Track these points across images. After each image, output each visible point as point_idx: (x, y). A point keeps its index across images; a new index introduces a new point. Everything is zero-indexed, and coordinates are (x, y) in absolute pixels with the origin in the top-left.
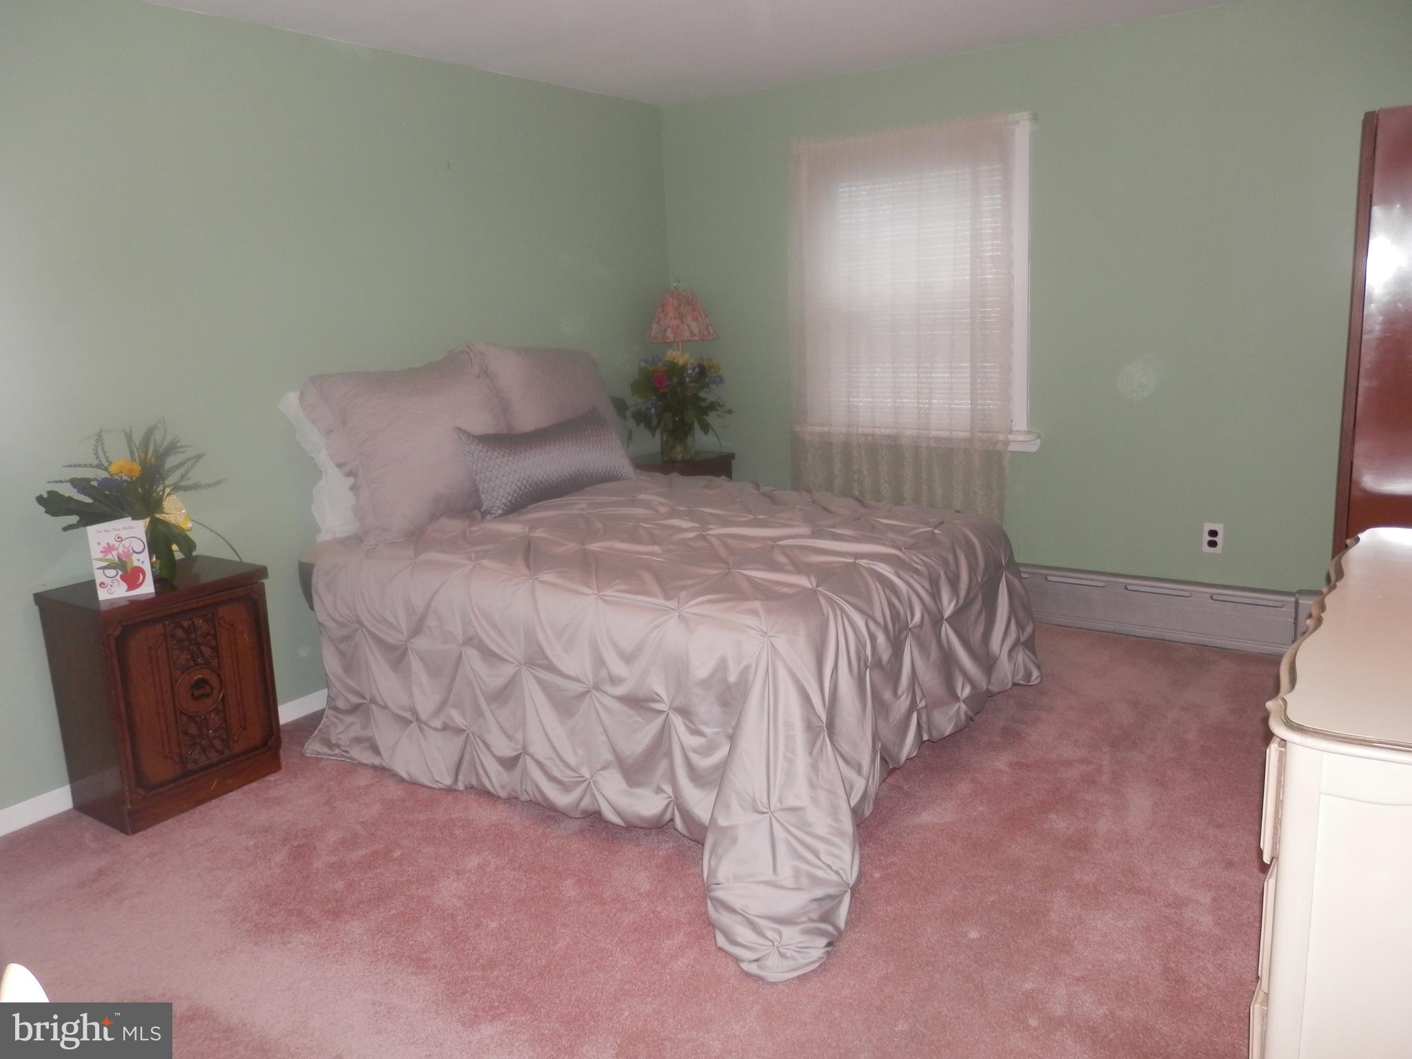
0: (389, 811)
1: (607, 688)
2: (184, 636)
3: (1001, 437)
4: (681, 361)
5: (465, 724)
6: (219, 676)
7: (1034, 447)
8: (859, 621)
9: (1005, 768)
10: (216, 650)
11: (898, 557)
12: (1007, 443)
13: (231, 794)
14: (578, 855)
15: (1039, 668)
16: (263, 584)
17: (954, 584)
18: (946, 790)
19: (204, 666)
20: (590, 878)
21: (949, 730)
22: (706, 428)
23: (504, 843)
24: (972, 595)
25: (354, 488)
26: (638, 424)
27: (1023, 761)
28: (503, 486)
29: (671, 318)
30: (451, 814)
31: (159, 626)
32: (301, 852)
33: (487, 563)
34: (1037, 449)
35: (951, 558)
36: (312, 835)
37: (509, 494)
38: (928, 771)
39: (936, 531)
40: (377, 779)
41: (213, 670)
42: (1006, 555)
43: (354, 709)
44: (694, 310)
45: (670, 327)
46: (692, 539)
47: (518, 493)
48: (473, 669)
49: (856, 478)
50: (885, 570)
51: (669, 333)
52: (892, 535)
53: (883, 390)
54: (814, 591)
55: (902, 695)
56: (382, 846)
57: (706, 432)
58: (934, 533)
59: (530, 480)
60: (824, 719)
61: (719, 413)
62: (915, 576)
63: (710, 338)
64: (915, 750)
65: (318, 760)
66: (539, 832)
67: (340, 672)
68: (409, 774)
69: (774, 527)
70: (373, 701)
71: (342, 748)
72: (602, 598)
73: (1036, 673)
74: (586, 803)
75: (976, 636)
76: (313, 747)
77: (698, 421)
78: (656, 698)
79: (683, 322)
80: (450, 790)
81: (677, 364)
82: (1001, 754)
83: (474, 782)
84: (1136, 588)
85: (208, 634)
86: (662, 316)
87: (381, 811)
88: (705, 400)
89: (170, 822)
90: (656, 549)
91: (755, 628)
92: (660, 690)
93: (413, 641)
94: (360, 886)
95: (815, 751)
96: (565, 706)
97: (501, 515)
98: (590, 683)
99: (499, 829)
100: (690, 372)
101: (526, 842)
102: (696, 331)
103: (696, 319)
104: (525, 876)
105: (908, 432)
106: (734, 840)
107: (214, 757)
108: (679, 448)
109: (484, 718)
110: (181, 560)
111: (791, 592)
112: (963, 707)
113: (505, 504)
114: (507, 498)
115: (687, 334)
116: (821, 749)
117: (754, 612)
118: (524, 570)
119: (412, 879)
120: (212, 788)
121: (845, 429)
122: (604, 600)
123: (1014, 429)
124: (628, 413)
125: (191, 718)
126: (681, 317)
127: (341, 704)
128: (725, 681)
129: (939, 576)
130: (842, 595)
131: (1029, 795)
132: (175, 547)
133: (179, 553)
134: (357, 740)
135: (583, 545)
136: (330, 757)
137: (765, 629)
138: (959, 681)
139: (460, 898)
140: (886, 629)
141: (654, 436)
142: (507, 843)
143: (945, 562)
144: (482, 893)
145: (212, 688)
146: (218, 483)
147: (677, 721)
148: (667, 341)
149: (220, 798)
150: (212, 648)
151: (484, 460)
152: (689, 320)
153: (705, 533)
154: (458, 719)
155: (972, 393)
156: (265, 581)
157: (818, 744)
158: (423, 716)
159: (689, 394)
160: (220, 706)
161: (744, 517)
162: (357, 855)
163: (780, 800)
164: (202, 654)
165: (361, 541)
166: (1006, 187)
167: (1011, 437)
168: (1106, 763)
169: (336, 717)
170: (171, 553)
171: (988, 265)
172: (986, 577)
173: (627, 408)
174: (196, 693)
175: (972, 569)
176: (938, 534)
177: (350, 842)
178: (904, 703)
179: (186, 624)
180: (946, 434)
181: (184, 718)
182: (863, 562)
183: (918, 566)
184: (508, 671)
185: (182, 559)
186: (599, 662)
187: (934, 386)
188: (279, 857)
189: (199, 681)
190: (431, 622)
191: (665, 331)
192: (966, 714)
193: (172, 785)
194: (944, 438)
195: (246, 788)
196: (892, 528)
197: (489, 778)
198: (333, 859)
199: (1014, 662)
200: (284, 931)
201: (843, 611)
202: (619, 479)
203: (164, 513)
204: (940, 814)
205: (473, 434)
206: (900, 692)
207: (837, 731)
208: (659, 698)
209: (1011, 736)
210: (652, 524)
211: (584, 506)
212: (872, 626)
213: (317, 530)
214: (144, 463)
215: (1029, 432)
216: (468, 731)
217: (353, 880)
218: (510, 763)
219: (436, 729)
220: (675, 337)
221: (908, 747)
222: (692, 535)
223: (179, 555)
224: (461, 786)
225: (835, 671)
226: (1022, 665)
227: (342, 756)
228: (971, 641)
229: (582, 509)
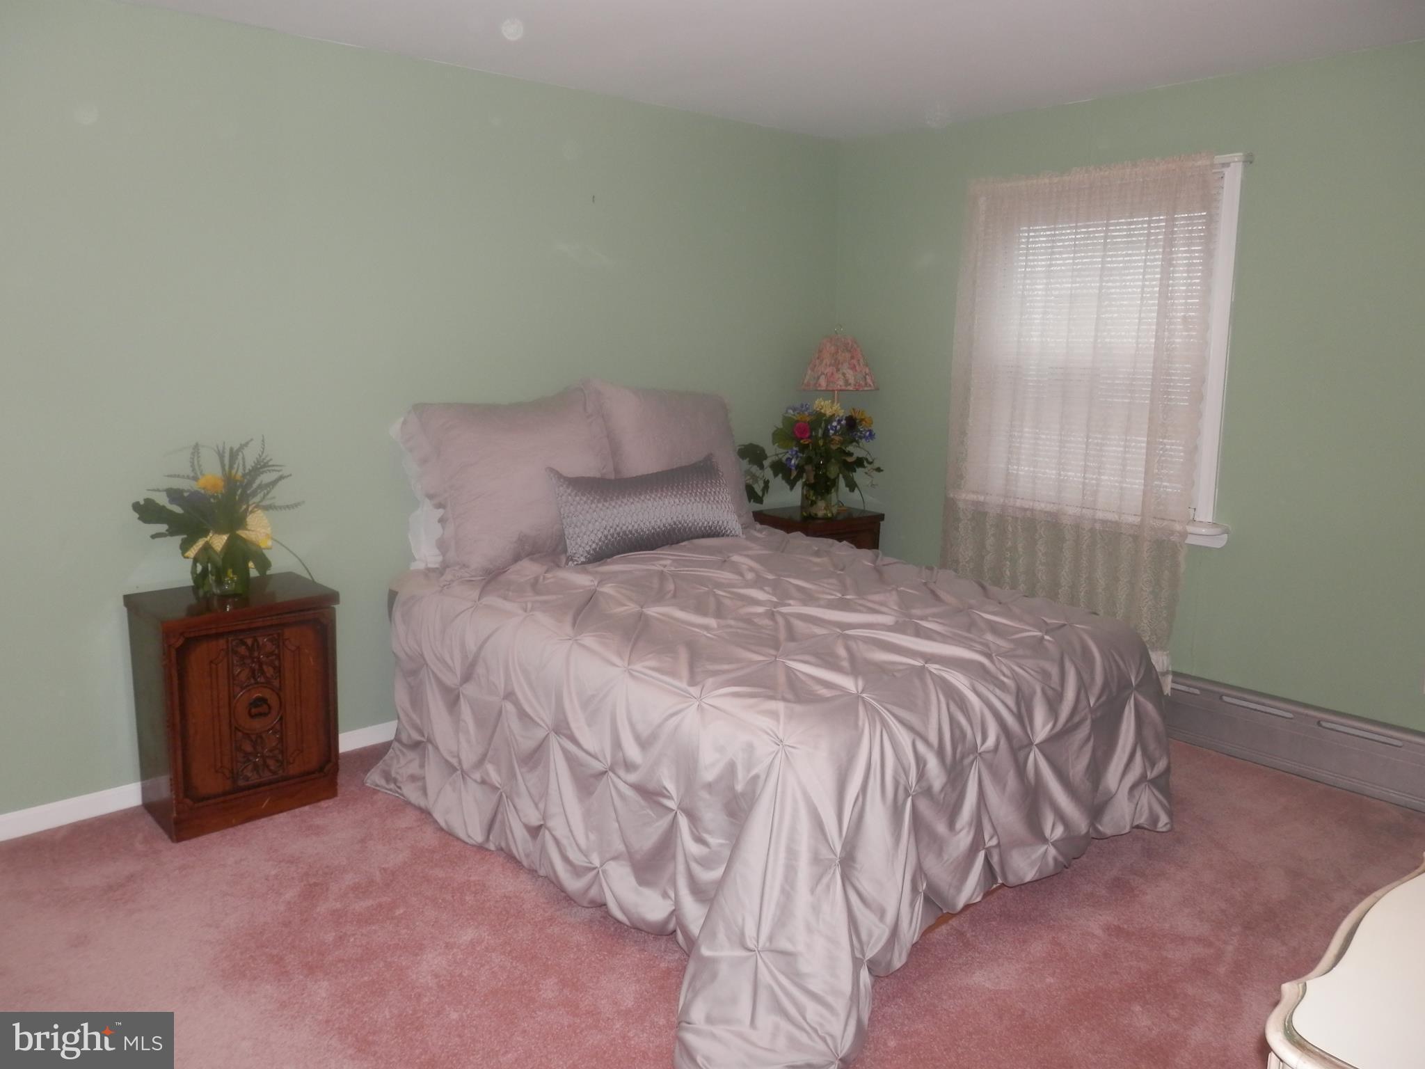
0: (414, 861)
1: (622, 773)
2: (247, 654)
3: (1178, 527)
4: (829, 413)
5: (500, 781)
6: (280, 698)
7: (1220, 542)
8: (905, 738)
9: (1099, 932)
10: (279, 670)
11: (982, 666)
12: (1184, 535)
13: (281, 815)
14: (575, 949)
15: (1170, 814)
16: (334, 609)
17: (1053, 706)
18: (1016, 948)
19: (265, 685)
20: (576, 980)
21: (1030, 876)
22: (852, 486)
23: (507, 920)
24: (1077, 719)
25: (442, 521)
26: (776, 475)
27: (1125, 926)
28: (588, 533)
29: (826, 365)
30: (470, 876)
31: (222, 642)
32: (312, 892)
33: (539, 615)
34: (1222, 545)
35: (1054, 671)
36: (332, 874)
37: (594, 542)
38: (1003, 918)
39: (1047, 637)
40: (419, 823)
41: (273, 690)
42: (1138, 673)
43: (416, 746)
44: (852, 358)
45: (824, 374)
46: (759, 615)
47: (604, 542)
48: (509, 727)
49: (1008, 556)
50: (959, 680)
51: (823, 381)
52: (989, 637)
53: (1047, 460)
54: (858, 697)
55: (961, 830)
56: (389, 899)
57: (852, 490)
58: (1042, 639)
59: (618, 529)
60: (838, 849)
61: (866, 470)
62: (998, 692)
63: (866, 389)
64: (979, 895)
65: (375, 792)
66: (547, 915)
67: (408, 705)
68: (446, 822)
69: (860, 612)
70: (429, 741)
71: (398, 784)
72: (629, 672)
73: (1164, 819)
74: (593, 892)
75: (1078, 768)
76: (374, 778)
77: (844, 477)
78: (663, 793)
79: (838, 370)
80: (481, 848)
81: (825, 415)
82: (1100, 913)
83: (503, 845)
84: (1333, 726)
85: (272, 653)
86: (817, 362)
87: (406, 860)
88: (850, 454)
89: (214, 836)
90: (712, 622)
91: (771, 733)
92: (670, 786)
93: (464, 686)
94: (349, 941)
95: (820, 888)
96: (587, 782)
97: (583, 563)
98: (607, 762)
99: (509, 903)
100: (835, 424)
101: (530, 922)
102: (852, 381)
103: (853, 368)
104: (512, 963)
105: (1071, 511)
106: (714, 976)
107: (267, 776)
108: (821, 504)
109: (516, 779)
110: (256, 578)
111: (829, 695)
112: (1052, 852)
113: (588, 552)
114: (590, 546)
115: (841, 383)
116: (828, 886)
117: (774, 715)
118: (568, 628)
119: (401, 944)
120: (263, 807)
121: (1002, 500)
122: (632, 675)
123: (1197, 519)
124: (766, 463)
125: (247, 736)
126: (837, 365)
127: (404, 738)
128: (731, 788)
129: (1034, 692)
130: (889, 706)
131: (1117, 973)
132: (251, 564)
133: (255, 570)
134: (413, 778)
135: (642, 608)
136: (386, 791)
137: (781, 736)
138: (1049, 819)
139: (437, 976)
140: (940, 753)
141: (792, 488)
142: (510, 920)
143: (1045, 675)
144: (460, 975)
145: (270, 707)
146: (296, 505)
147: (683, 822)
148: (819, 389)
149: (270, 818)
150: (274, 668)
151: (571, 504)
152: (845, 368)
153: (775, 610)
154: (495, 778)
155: (1146, 473)
156: (336, 607)
157: (825, 880)
158: (466, 766)
159: (834, 447)
160: (278, 727)
161: (832, 595)
162: (361, 905)
163: (771, 938)
164: (263, 673)
165: (442, 574)
166: (1209, 239)
167: (1190, 529)
168: (1230, 948)
169: (400, 750)
170: (247, 569)
171: (1178, 327)
172: (1104, 698)
173: (766, 457)
174: (254, 711)
175: (1082, 687)
176: (1049, 641)
177: (360, 890)
178: (963, 839)
179: (249, 642)
180: (1113, 517)
181: (240, 734)
182: (933, 667)
183: (1005, 680)
184: (541, 734)
185: (258, 577)
186: (617, 744)
187: (1104, 459)
188: (290, 894)
189: (259, 699)
190: (480, 670)
191: (819, 378)
192: (1055, 859)
193: (222, 799)
194: (1111, 522)
195: (297, 811)
196: (994, 628)
197: (515, 842)
198: (338, 905)
199: (1136, 802)
200: (255, 978)
201: (884, 724)
202: (723, 536)
203: (247, 530)
204: (998, 977)
205: (565, 475)
206: (958, 826)
207: (857, 866)
208: (668, 794)
209: (1122, 889)
210: (725, 591)
211: (668, 562)
212: (921, 747)
213: (412, 558)
214: (230, 481)
215: (1214, 524)
216: (501, 790)
217: (345, 934)
218: (535, 831)
219: (475, 781)
220: (827, 386)
221: (969, 890)
222: (760, 610)
223: (254, 573)
224: (492, 847)
225: (860, 799)
226: (1146, 808)
227: (397, 792)
228: (1071, 774)
229: (665, 566)
